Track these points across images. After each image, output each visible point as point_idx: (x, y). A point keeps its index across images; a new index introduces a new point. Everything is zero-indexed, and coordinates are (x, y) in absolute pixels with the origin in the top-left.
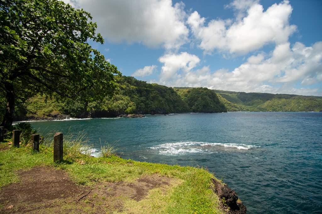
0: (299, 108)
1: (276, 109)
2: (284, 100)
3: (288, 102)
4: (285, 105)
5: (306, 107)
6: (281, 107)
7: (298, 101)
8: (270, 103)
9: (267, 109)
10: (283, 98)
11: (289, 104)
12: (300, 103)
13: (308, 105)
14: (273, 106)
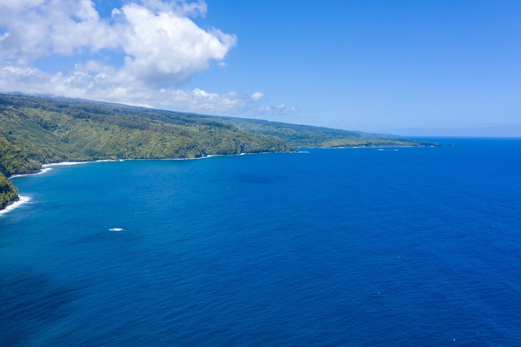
0: (165, 150)
1: (125, 152)
2: (137, 132)
3: (145, 138)
4: (141, 144)
5: (174, 149)
6: (133, 149)
7: (162, 136)
8: (111, 137)
9: (107, 153)
10: (137, 128)
11: (147, 141)
12: (166, 142)
13: (178, 145)
14: (118, 147)
